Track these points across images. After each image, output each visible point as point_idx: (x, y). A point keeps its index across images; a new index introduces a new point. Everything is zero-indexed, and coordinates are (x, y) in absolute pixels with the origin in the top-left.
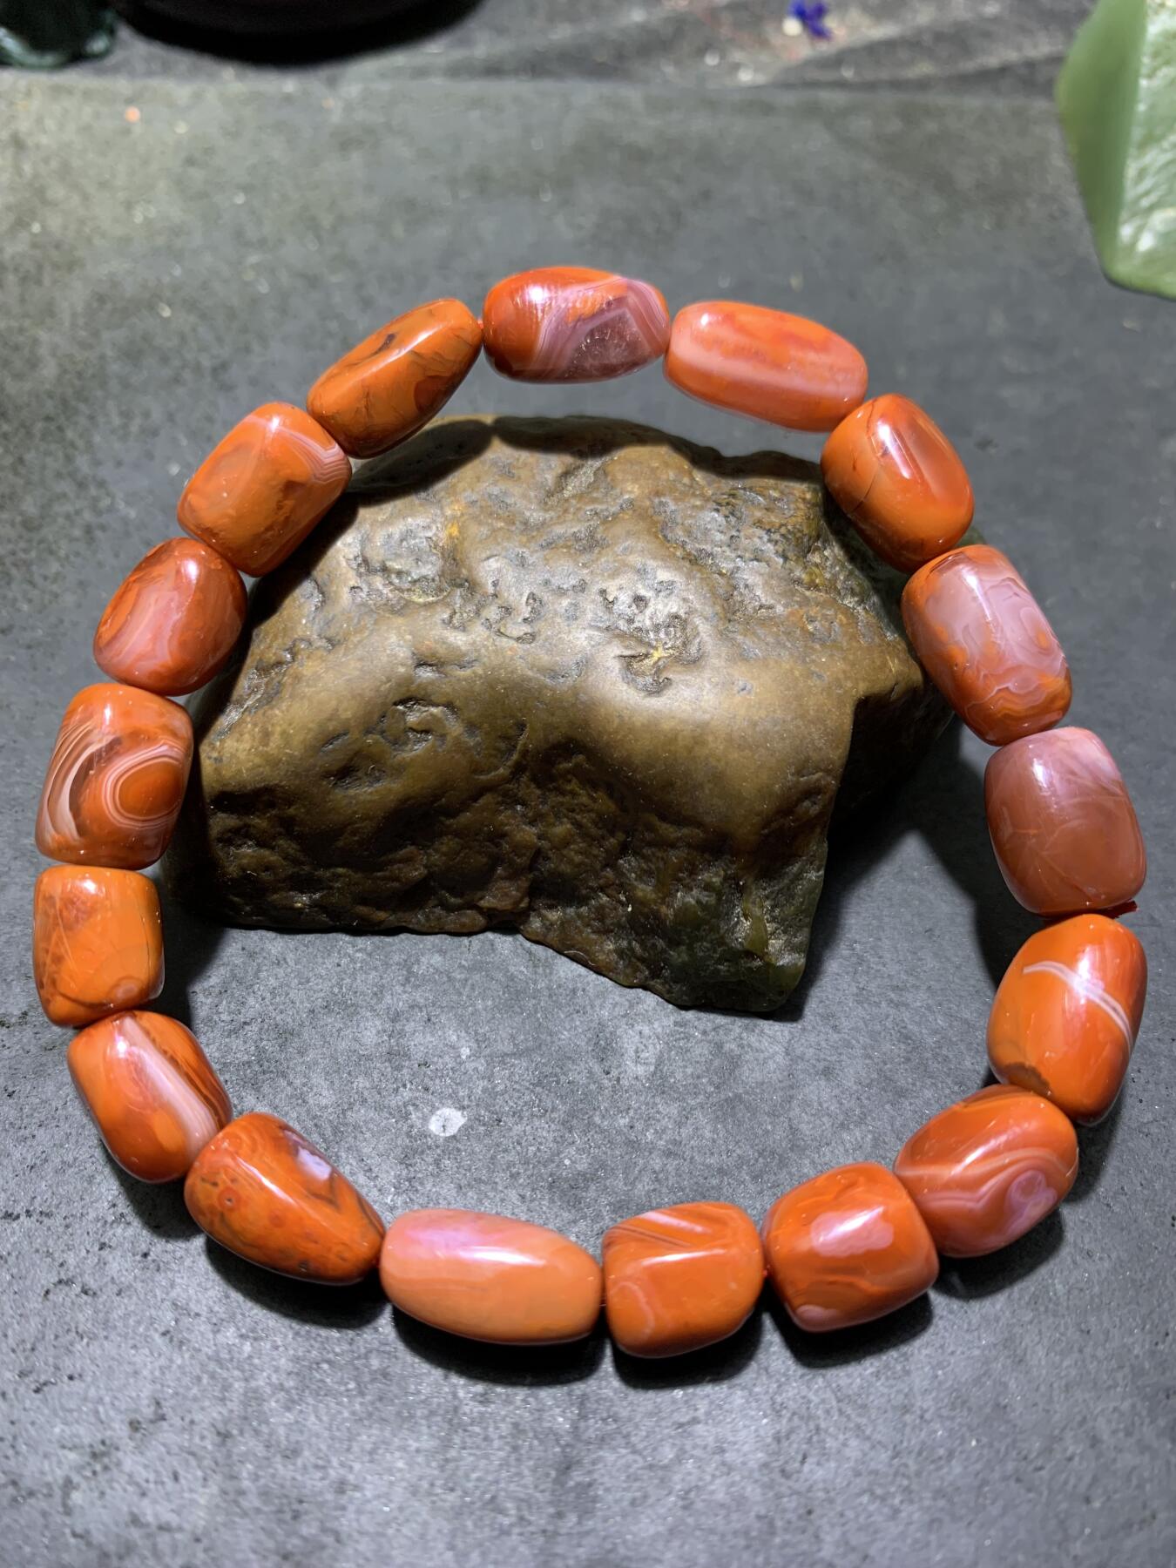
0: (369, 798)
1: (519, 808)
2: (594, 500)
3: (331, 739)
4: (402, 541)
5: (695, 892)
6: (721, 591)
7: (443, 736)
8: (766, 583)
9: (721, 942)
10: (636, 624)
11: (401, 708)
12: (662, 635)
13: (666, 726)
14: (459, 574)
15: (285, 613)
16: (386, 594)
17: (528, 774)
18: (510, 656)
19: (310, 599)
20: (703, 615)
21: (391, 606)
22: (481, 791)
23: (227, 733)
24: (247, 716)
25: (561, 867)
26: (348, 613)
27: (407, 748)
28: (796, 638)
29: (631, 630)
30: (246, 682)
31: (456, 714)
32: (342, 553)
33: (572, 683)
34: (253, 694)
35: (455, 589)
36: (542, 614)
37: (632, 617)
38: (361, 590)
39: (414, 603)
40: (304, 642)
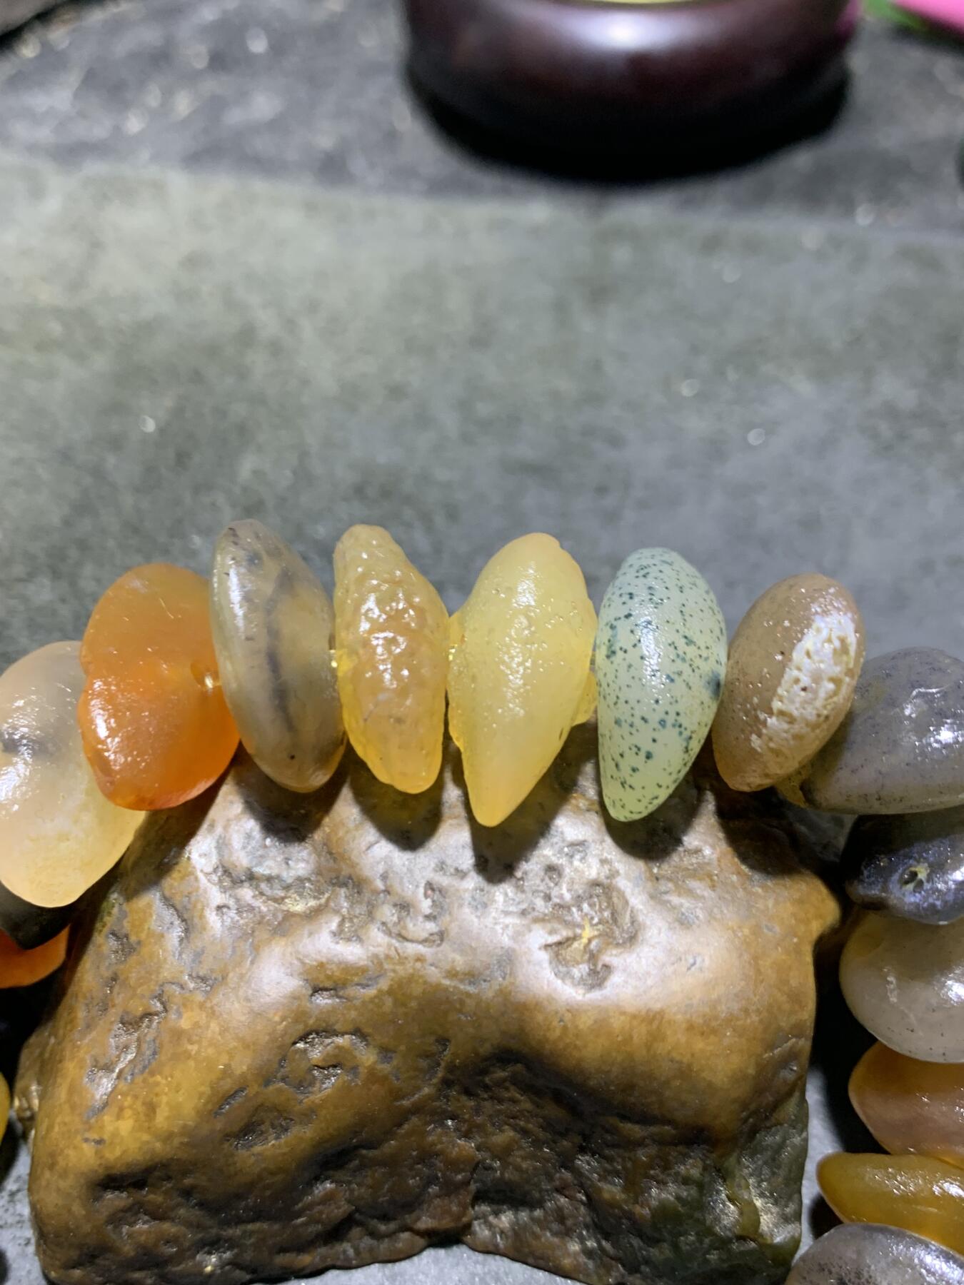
0: (278, 1151)
1: (450, 1123)
3: (229, 1097)
4: (265, 839)
5: (672, 1187)
7: (354, 1070)
9: (709, 1231)
10: (557, 900)
11: (301, 1045)
12: (585, 906)
14: (338, 871)
15: (145, 951)
16: (259, 908)
17: (457, 1087)
18: (418, 965)
19: (170, 930)
20: (628, 878)
21: (268, 923)
22: (404, 1116)
23: (103, 1108)
24: (123, 1086)
25: (507, 1175)
26: (221, 941)
27: (315, 1089)
28: (734, 887)
29: (551, 909)
30: (112, 1041)
31: (367, 1040)
32: (198, 867)
33: (498, 987)
34: (123, 1055)
35: (338, 889)
36: (446, 907)
37: (548, 892)
38: (229, 908)
39: (294, 915)
40: (174, 986)
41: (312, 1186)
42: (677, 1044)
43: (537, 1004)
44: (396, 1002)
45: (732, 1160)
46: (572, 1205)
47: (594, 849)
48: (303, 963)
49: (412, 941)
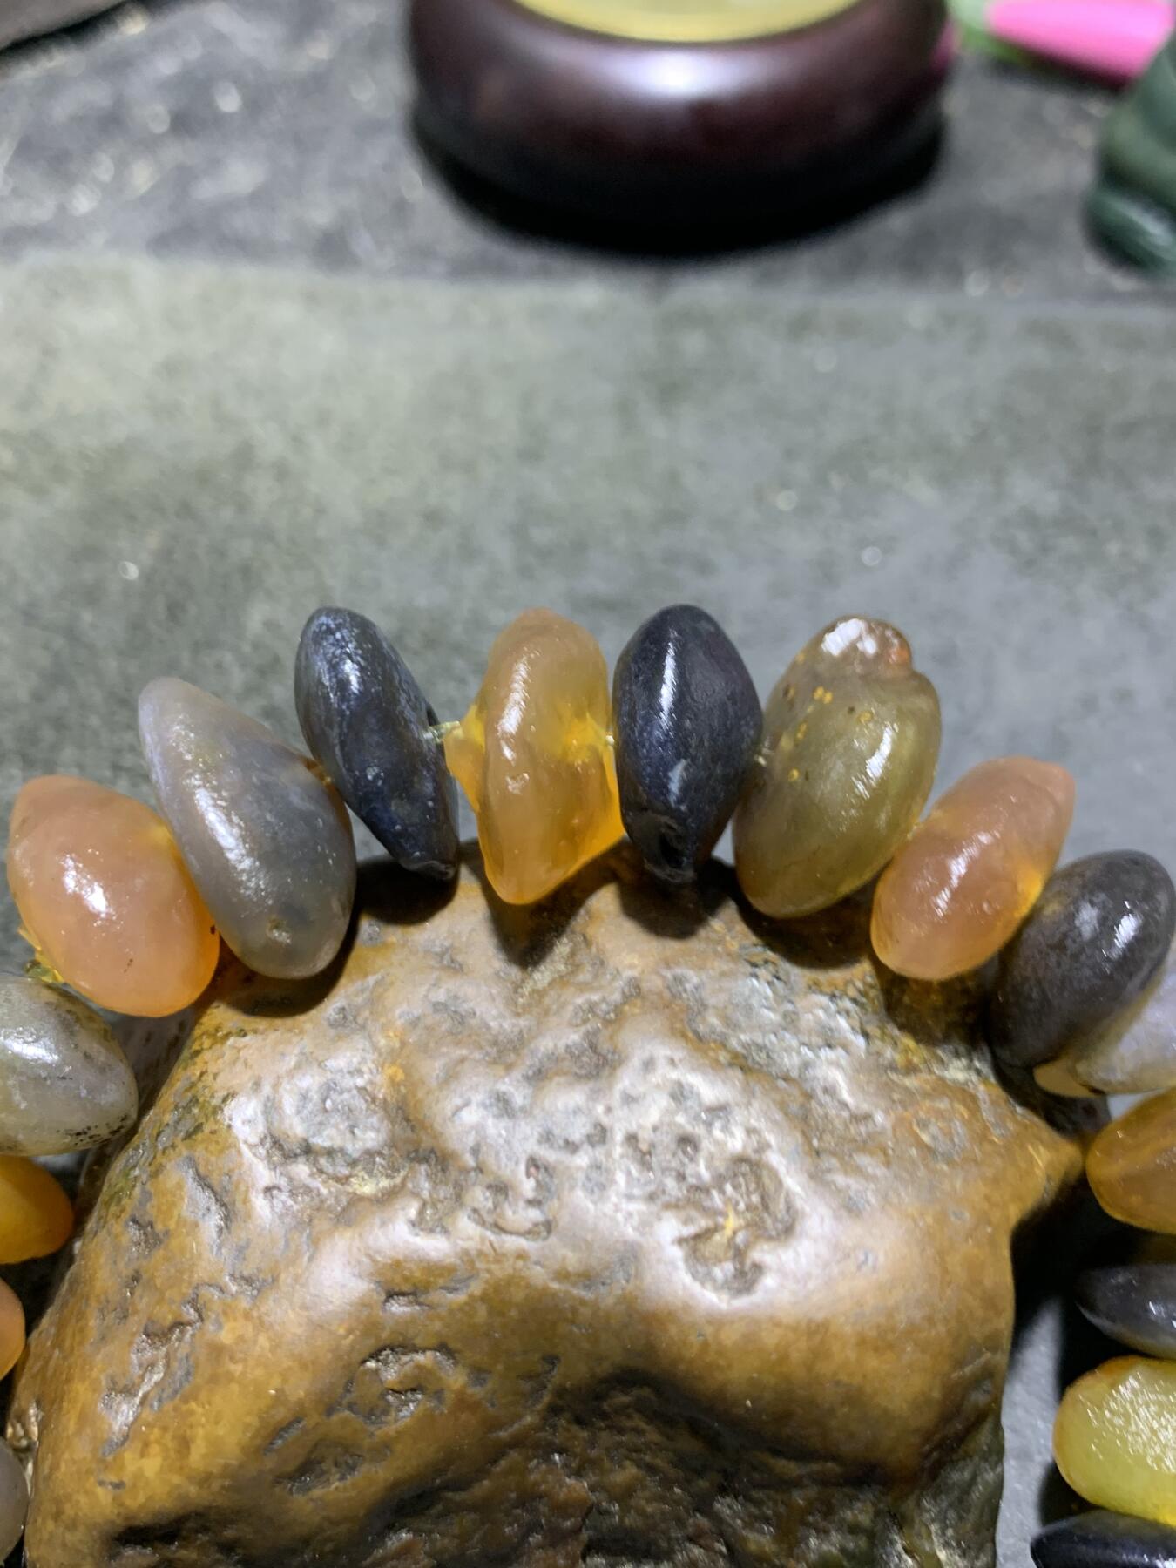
0: (343, 1496)
1: (557, 1457)
2: (584, 987)
3: (281, 1430)
4: (324, 1101)
5: (835, 1537)
6: (794, 1107)
7: (438, 1394)
8: (852, 1080)
10: (692, 1181)
11: (371, 1364)
12: (728, 1188)
13: (770, 1339)
14: (419, 1142)
15: (174, 1243)
16: (318, 1190)
17: (567, 1415)
18: (520, 1263)
19: (207, 1218)
20: (781, 1152)
21: (330, 1210)
22: (500, 1451)
23: (123, 1443)
24: (147, 1415)
25: (627, 1521)
26: (270, 1231)
27: (389, 1419)
28: (913, 1162)
29: (685, 1192)
30: (133, 1356)
31: (454, 1358)
32: (241, 1137)
33: (620, 1292)
34: (148, 1375)
35: (417, 1165)
36: (553, 1189)
37: (681, 1170)
38: (279, 1189)
39: (361, 1198)
40: (211, 1289)
41: (384, 1538)
42: (844, 1361)
43: (670, 1313)
44: (491, 1312)
45: (911, 1502)
46: (708, 1557)
47: (738, 1115)
48: (374, 1261)
49: (511, 1233)
